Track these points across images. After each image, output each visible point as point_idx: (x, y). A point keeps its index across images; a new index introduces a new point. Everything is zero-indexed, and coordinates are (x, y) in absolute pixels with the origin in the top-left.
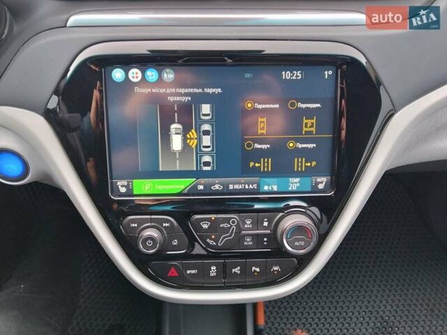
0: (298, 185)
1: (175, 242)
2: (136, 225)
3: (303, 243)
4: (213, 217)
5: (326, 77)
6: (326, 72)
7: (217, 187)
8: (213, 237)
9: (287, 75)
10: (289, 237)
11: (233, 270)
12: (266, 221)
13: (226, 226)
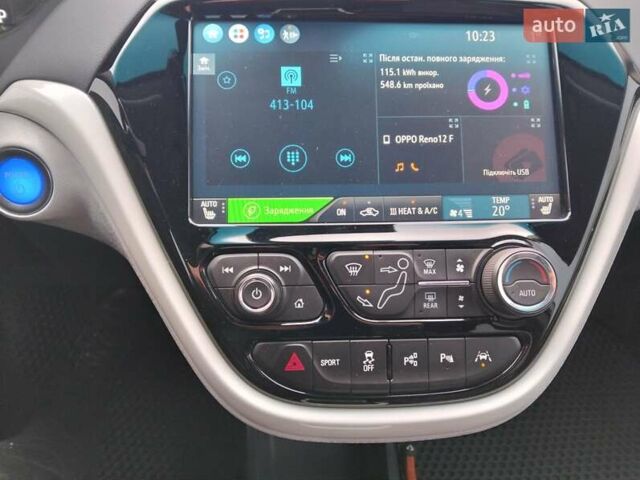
0: (508, 208)
1: (300, 304)
2: (232, 270)
3: (533, 293)
4: (367, 254)
7: (369, 211)
8: (368, 292)
9: (473, 35)
10: (507, 281)
11: (406, 360)
12: (461, 263)
13: (391, 270)
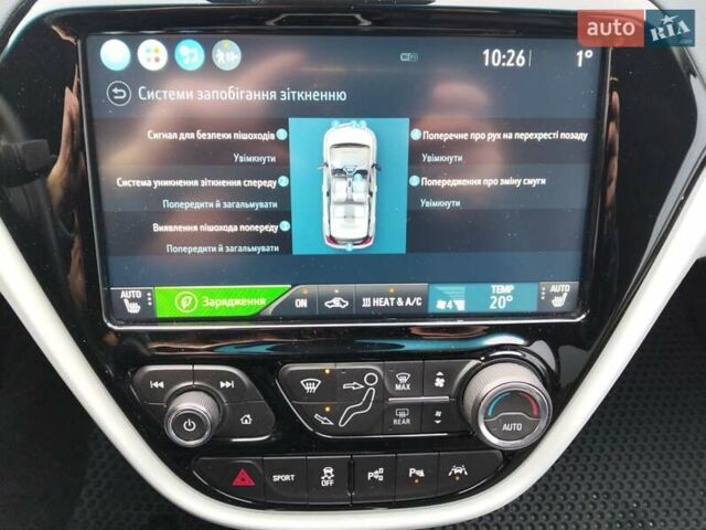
0: (510, 299)
1: (247, 420)
2: (162, 385)
3: (519, 427)
4: (327, 367)
5: (580, 64)
6: (580, 53)
7: (336, 302)
8: (328, 409)
9: (493, 57)
10: (490, 414)
11: (370, 475)
12: (440, 377)
13: (356, 386)
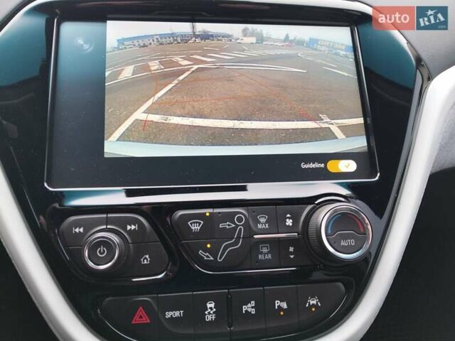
1: (146, 260)
2: (81, 230)
3: (352, 242)
4: (208, 212)
8: (209, 246)
10: (329, 232)
11: (245, 308)
12: (289, 218)
13: (229, 225)
